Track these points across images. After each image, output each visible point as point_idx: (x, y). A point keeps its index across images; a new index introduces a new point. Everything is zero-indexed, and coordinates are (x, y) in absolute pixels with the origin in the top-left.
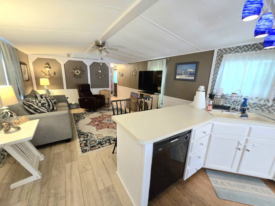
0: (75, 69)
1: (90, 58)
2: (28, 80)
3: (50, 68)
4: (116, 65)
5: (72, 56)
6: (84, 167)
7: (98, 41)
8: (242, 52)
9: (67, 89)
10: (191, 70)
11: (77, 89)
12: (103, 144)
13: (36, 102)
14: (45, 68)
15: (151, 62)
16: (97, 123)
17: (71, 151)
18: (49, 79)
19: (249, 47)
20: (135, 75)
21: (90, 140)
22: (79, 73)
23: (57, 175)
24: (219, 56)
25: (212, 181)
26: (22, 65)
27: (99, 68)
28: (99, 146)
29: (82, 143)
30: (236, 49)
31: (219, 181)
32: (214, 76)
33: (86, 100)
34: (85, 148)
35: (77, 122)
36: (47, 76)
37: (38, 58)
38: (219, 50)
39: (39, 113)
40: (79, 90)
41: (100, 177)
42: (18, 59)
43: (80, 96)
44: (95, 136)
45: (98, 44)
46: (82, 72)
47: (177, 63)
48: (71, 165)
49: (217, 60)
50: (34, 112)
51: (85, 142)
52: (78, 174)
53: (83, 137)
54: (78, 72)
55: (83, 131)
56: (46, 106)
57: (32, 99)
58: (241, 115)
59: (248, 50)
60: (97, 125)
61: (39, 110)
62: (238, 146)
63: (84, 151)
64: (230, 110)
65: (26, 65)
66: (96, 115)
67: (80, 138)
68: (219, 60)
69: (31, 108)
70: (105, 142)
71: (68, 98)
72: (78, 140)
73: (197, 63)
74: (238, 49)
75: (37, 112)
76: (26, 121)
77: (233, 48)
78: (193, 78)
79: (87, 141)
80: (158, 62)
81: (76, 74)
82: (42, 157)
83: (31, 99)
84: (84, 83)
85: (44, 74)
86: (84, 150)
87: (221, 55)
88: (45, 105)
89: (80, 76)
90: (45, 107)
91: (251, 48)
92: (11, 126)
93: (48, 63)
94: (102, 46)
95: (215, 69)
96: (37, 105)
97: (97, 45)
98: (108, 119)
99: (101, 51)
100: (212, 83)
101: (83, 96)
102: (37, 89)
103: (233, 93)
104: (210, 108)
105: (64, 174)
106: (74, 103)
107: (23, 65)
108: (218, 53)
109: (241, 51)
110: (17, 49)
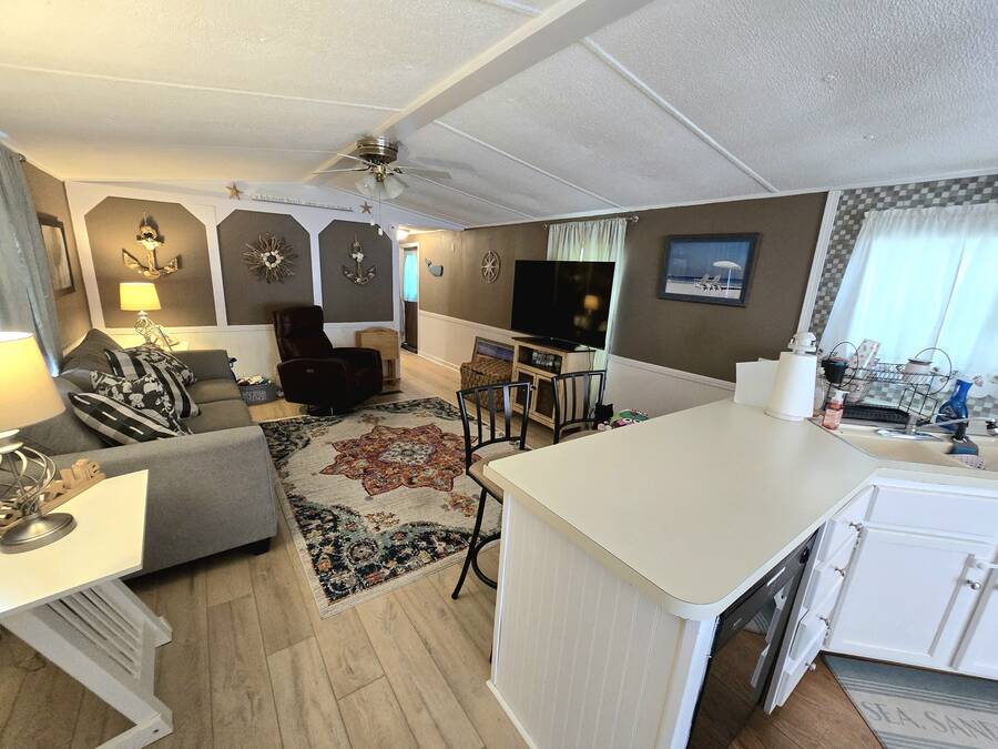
0: (261, 247)
1: (318, 204)
2: (71, 290)
3: (160, 239)
4: (413, 232)
5: (248, 193)
6: (350, 670)
7: (371, 138)
8: (943, 205)
9: (229, 324)
10: (730, 263)
11: (272, 325)
12: (408, 557)
13: (120, 388)
14: (139, 238)
15: (563, 226)
16: (362, 463)
17: (281, 594)
18: (158, 283)
19: (972, 186)
20: (496, 274)
21: (348, 540)
22: (278, 262)
23: (240, 712)
24: (847, 218)
25: (863, 704)
26: (46, 229)
27: (356, 245)
28: (392, 564)
29: (318, 555)
30: (917, 191)
31: (891, 704)
32: (824, 289)
33: (309, 371)
34: (336, 579)
35: (283, 461)
36: (147, 273)
37: (109, 198)
38: (846, 192)
39: (141, 439)
40: (283, 329)
41: (424, 713)
42: (30, 204)
43: (284, 352)
44: (365, 519)
45: (372, 150)
46: (288, 257)
47: (669, 236)
48: (293, 662)
49: (836, 232)
50: (121, 436)
51: (329, 549)
52: (328, 704)
53: (318, 528)
54: (272, 259)
55: (312, 499)
56: (162, 405)
57: (99, 374)
58: (951, 444)
59: (968, 198)
60: (365, 471)
61: (138, 424)
62: (964, 571)
63: (336, 593)
64: (909, 426)
65: (60, 225)
66: (350, 428)
67: (305, 531)
68: (843, 232)
69: (104, 420)
70: (414, 546)
71: (234, 360)
72: (300, 543)
73: (753, 239)
74: (925, 191)
75: (131, 434)
76: (91, 480)
77: (904, 187)
78: (736, 294)
79: (337, 546)
80: (595, 227)
81: (267, 264)
82: (161, 626)
83: (94, 374)
84: (298, 299)
85: (134, 266)
86: (334, 585)
87: (854, 212)
88: (158, 402)
89: (281, 273)
90: (158, 409)
91: (979, 191)
92: (34, 515)
93: (153, 218)
94: (384, 160)
95: (829, 266)
96: (127, 402)
97: (368, 157)
98: (402, 444)
99: (380, 179)
100: (813, 316)
101: (297, 354)
102: (107, 326)
103: (912, 361)
104: (834, 416)
105: (269, 706)
106: (259, 379)
107: (48, 227)
108: (842, 202)
109: (937, 201)
110: (24, 160)
